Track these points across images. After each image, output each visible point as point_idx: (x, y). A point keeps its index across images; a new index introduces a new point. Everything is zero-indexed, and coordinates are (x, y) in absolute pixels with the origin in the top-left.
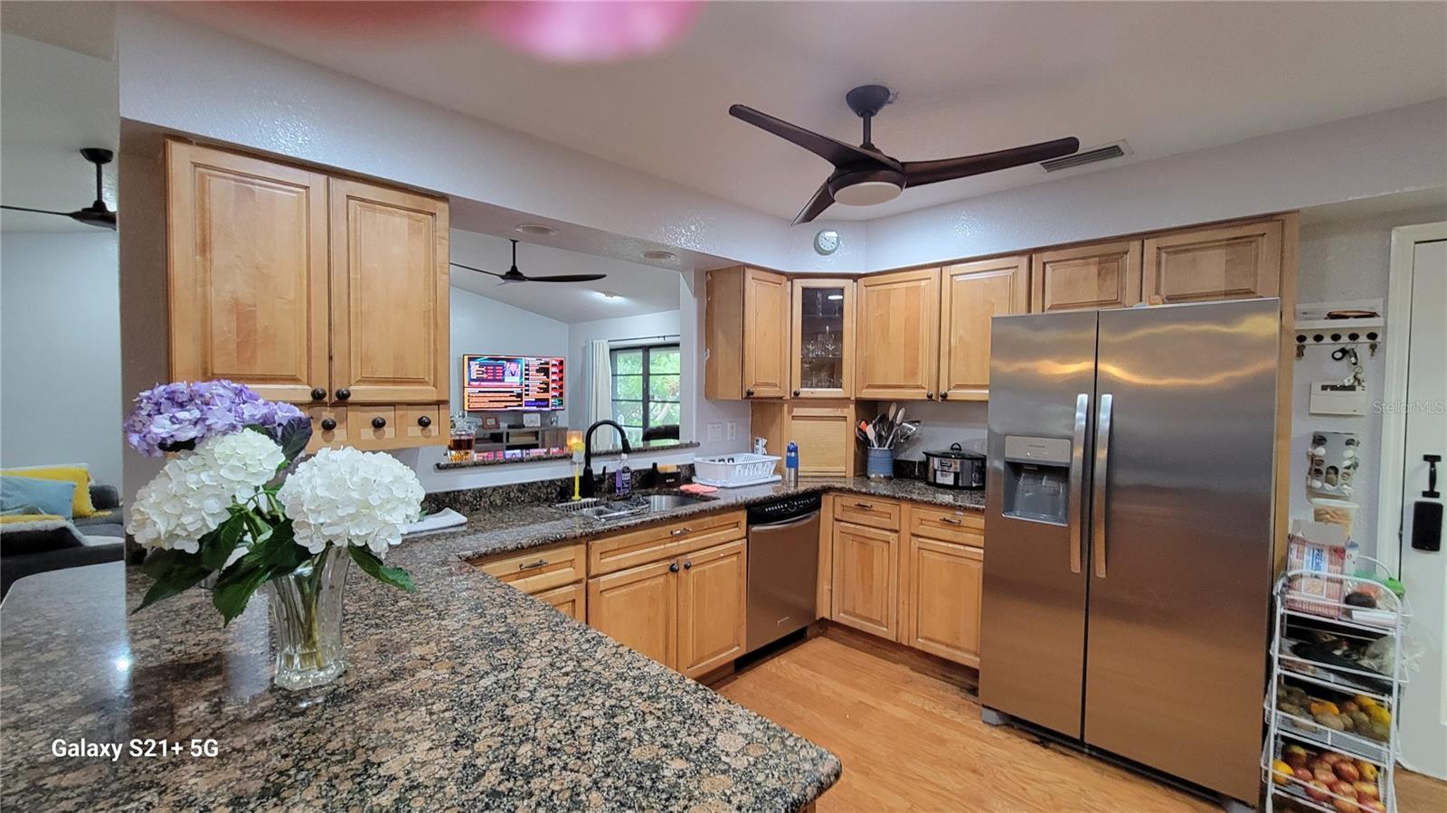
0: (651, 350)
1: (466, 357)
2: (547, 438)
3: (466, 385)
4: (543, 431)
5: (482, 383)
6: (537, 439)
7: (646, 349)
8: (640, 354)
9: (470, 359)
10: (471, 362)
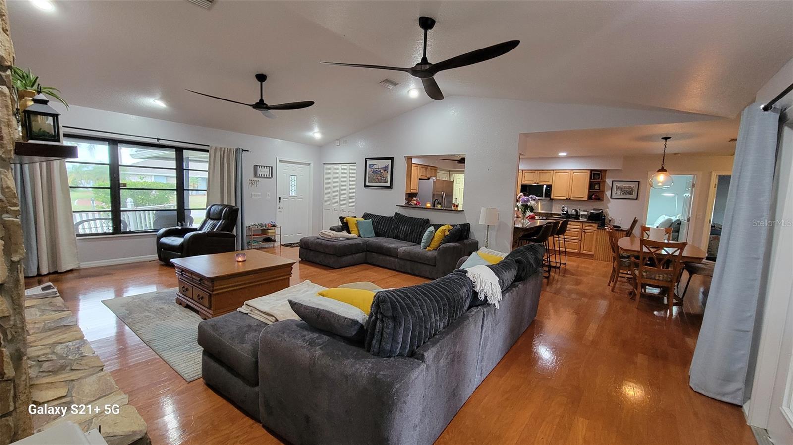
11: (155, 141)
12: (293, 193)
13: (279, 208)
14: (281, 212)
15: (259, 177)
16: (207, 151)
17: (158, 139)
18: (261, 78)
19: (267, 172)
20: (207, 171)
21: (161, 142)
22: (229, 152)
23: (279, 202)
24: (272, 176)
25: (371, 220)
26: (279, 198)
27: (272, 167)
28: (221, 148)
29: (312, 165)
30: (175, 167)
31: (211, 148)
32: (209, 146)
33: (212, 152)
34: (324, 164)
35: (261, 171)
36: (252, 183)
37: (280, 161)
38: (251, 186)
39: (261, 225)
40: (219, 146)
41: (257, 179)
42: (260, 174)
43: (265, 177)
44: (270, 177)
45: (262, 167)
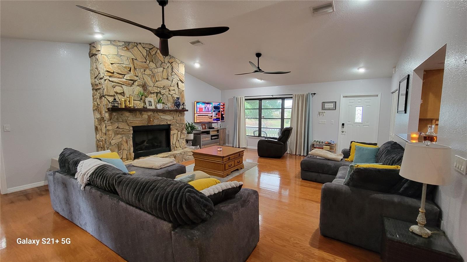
0: (262, 100)
1: (196, 102)
2: (221, 132)
3: (195, 113)
4: (220, 130)
5: (201, 112)
6: (218, 133)
7: (260, 100)
8: (258, 101)
9: (197, 103)
10: (197, 104)
11: (272, 97)
12: (358, 120)
13: (343, 132)
14: (344, 134)
15: (326, 110)
16: (292, 98)
18: (258, 55)
20: (291, 108)
21: (274, 97)
22: (303, 95)
23: (343, 127)
24: (336, 108)
26: (343, 124)
29: (380, 96)
30: (281, 108)
31: (293, 96)
32: (292, 95)
33: (294, 98)
34: (392, 93)
35: (327, 106)
36: (319, 114)
37: (344, 97)
38: (319, 116)
39: (319, 142)
40: (299, 93)
41: (324, 111)
42: (326, 108)
43: (330, 110)
44: (334, 109)
45: (328, 103)
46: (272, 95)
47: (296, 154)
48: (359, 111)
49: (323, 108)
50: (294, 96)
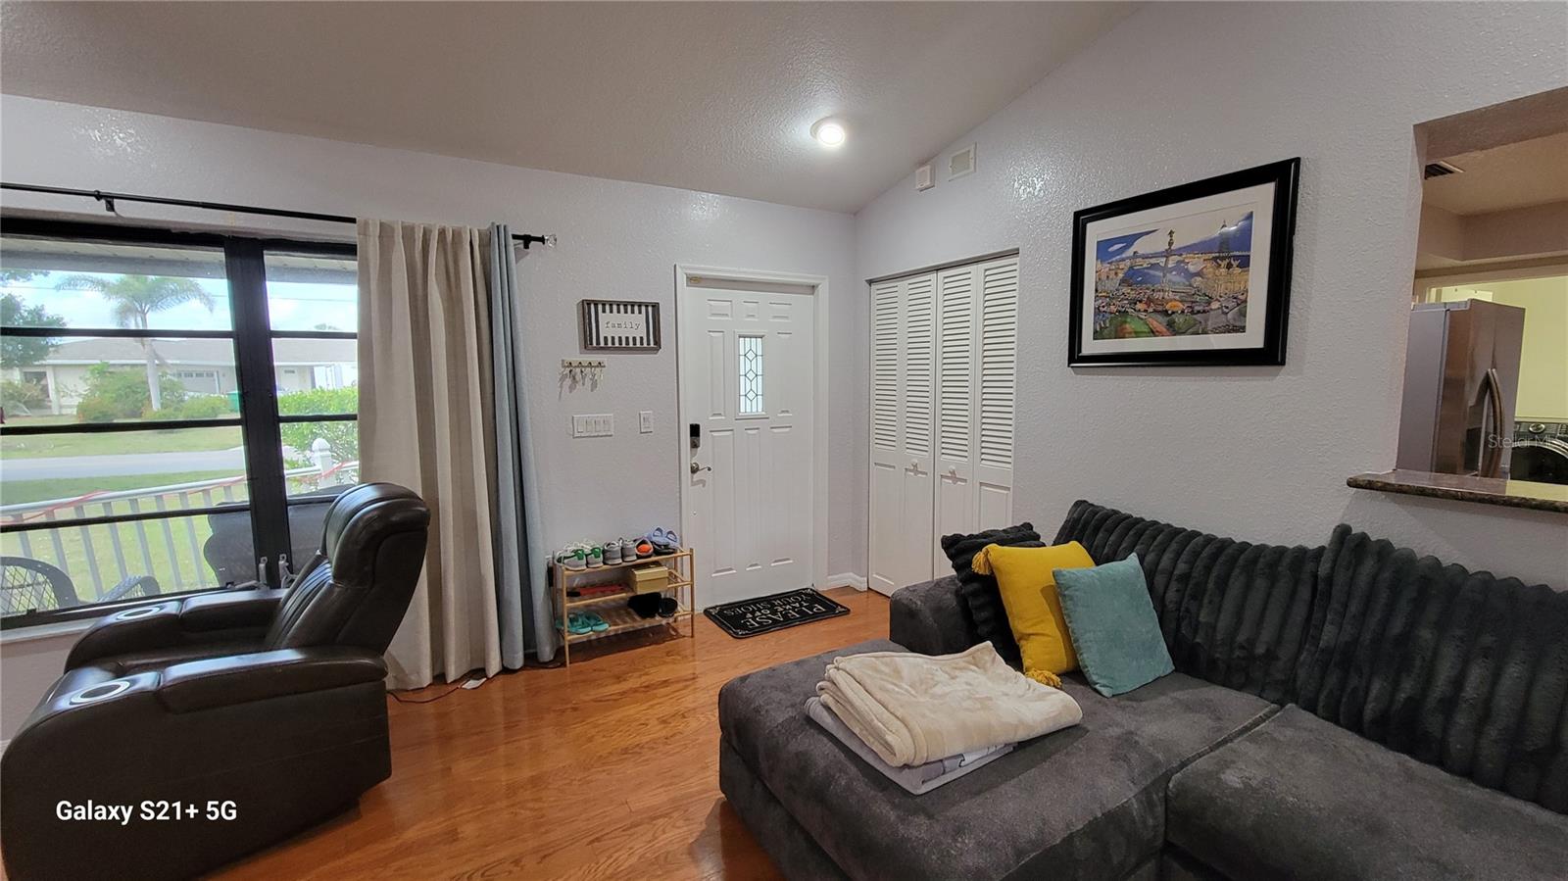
11: (96, 210)
12: (751, 405)
13: (694, 470)
14: (703, 482)
15: (605, 349)
16: (347, 250)
17: (110, 200)
19: (634, 325)
20: (352, 336)
22: (450, 243)
23: (695, 445)
24: (657, 342)
25: (1133, 559)
26: (695, 430)
27: (656, 306)
28: (408, 232)
29: (823, 290)
30: (228, 327)
31: (364, 232)
32: (353, 221)
33: (371, 248)
34: (871, 282)
35: (610, 325)
36: (572, 372)
37: (694, 280)
38: (571, 389)
39: (605, 554)
40: (397, 218)
41: (595, 358)
42: (606, 338)
43: (628, 350)
44: (652, 345)
45: (615, 307)
46: (98, 196)
47: (439, 678)
48: (751, 360)
49: (589, 339)
50: (374, 231)
